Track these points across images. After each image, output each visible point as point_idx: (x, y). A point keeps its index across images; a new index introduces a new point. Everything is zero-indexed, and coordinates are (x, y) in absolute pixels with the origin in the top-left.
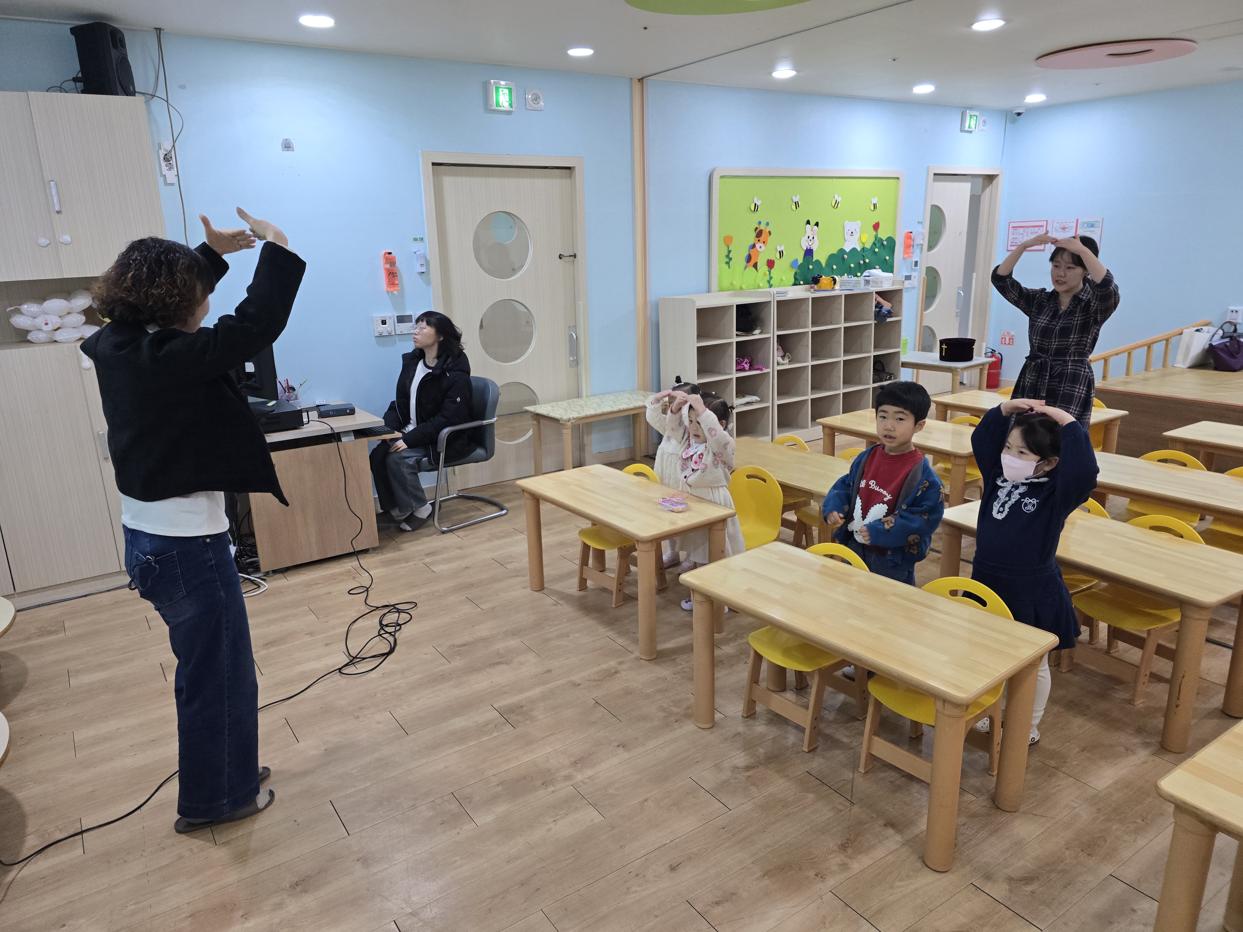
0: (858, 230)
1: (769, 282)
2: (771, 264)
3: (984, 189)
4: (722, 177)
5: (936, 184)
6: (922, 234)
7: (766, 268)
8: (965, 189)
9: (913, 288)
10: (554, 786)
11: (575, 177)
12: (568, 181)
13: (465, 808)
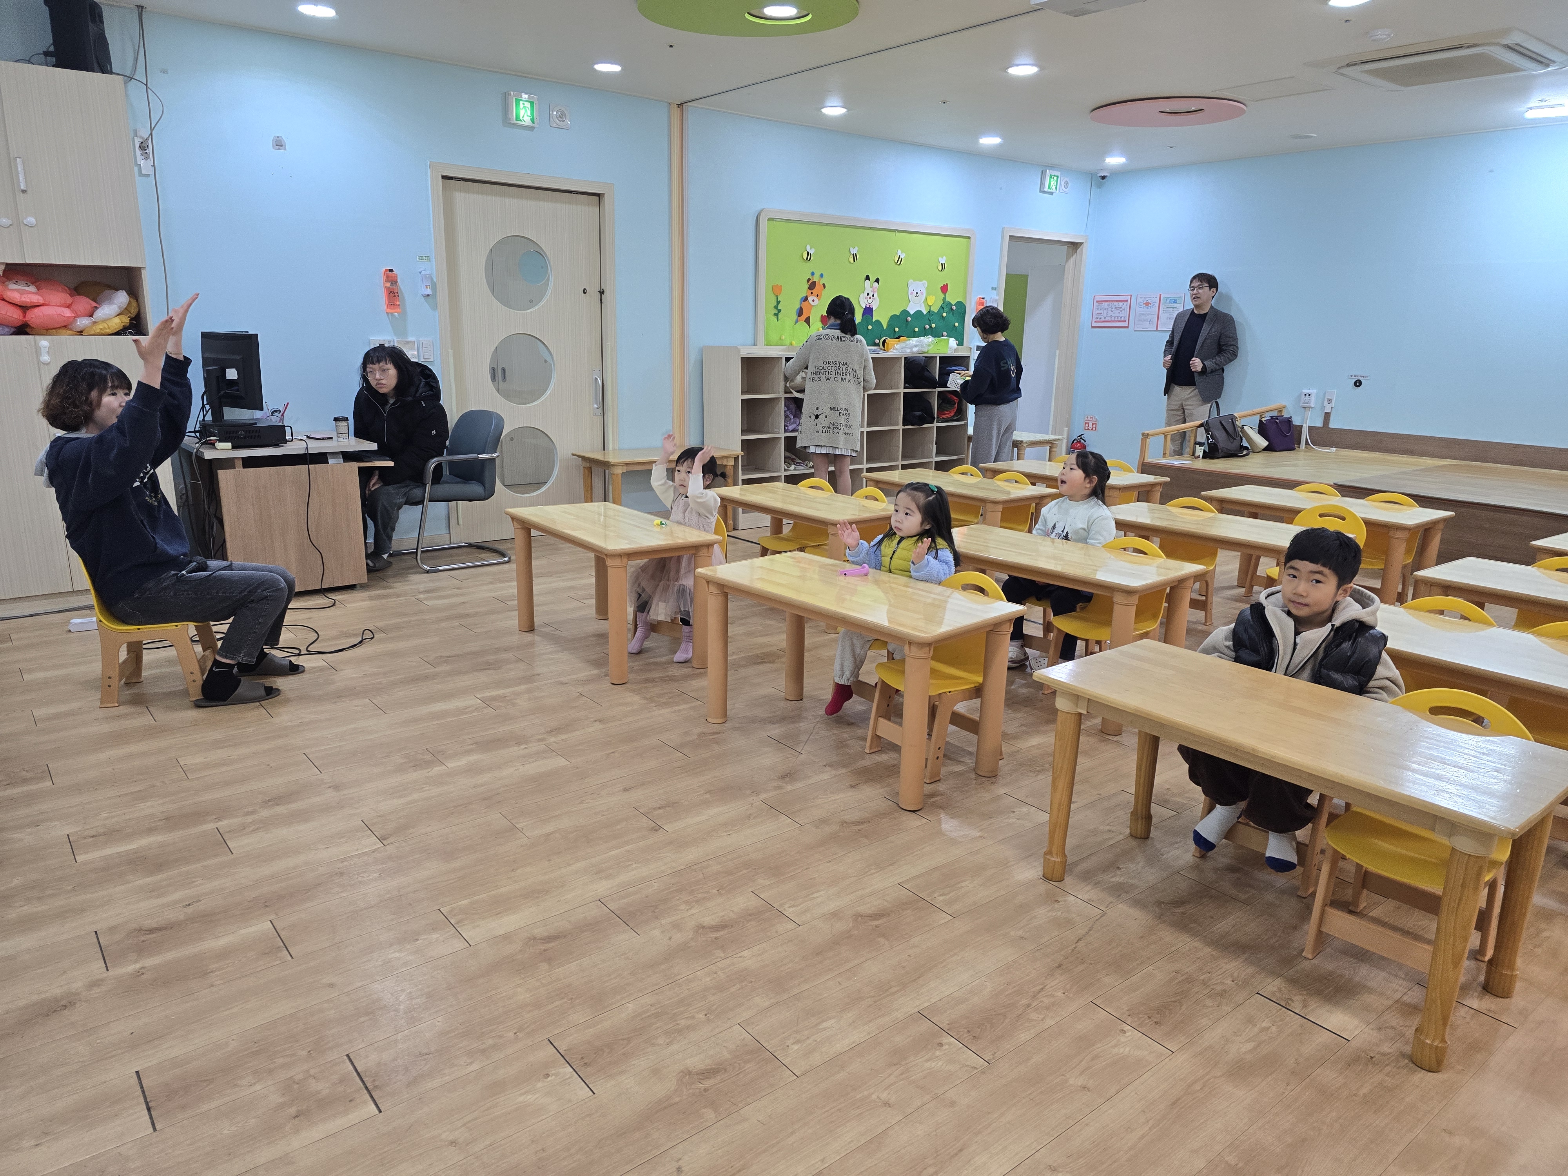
0: (924, 291)
3: (1068, 259)
4: (770, 219)
10: (526, 744)
11: (604, 204)
12: (597, 209)
13: (436, 757)
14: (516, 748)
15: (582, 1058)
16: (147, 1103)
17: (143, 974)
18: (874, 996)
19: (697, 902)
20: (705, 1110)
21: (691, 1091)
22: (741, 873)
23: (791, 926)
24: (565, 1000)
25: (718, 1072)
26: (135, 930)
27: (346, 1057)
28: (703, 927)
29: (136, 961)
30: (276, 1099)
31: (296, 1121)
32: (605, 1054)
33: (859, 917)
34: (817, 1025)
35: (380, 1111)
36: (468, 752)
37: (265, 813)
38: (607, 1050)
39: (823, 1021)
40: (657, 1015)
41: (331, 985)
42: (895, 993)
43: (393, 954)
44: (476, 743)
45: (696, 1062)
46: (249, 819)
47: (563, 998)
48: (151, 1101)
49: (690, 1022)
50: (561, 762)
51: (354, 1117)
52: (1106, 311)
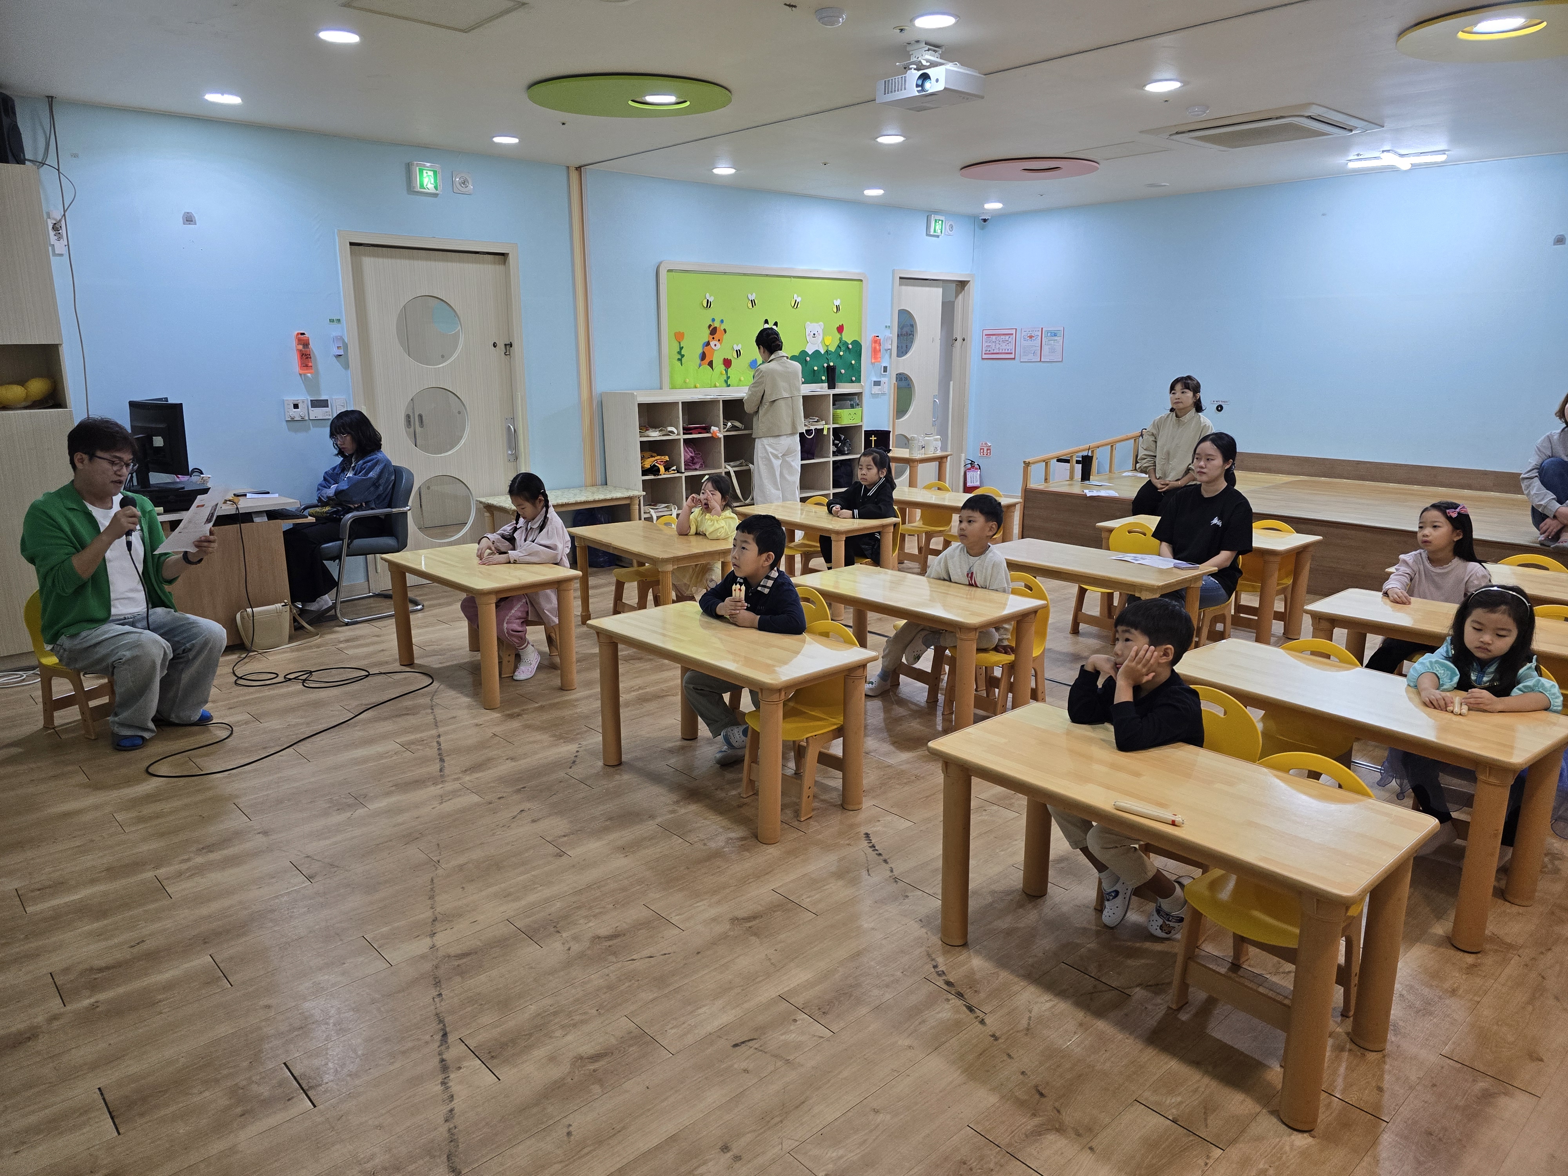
0: (820, 331)
1: (726, 382)
2: (727, 363)
3: (957, 296)
4: (669, 271)
5: (904, 288)
6: (890, 337)
7: (723, 367)
8: (937, 293)
9: (884, 394)
10: (443, 784)
11: (509, 263)
12: (502, 267)
13: (359, 800)
14: (432, 788)
15: (490, 1052)
16: (110, 1113)
17: (98, 1007)
18: (742, 986)
19: (594, 916)
20: (592, 1087)
21: (582, 1072)
22: (635, 889)
23: (677, 931)
24: (475, 1006)
25: (606, 1056)
26: (87, 970)
27: (283, 1065)
28: (599, 937)
29: (90, 997)
30: (224, 1102)
31: (242, 1119)
32: (509, 1048)
33: (735, 920)
34: (692, 1012)
35: (315, 1106)
36: (388, 794)
37: (199, 860)
38: (510, 1044)
39: (698, 1009)
40: (555, 1014)
41: (268, 1007)
42: (760, 982)
43: (323, 978)
44: (396, 785)
45: (587, 1049)
46: (184, 866)
47: (474, 1005)
48: (113, 1111)
49: (583, 1017)
50: (475, 798)
51: (293, 1111)
52: (994, 344)
